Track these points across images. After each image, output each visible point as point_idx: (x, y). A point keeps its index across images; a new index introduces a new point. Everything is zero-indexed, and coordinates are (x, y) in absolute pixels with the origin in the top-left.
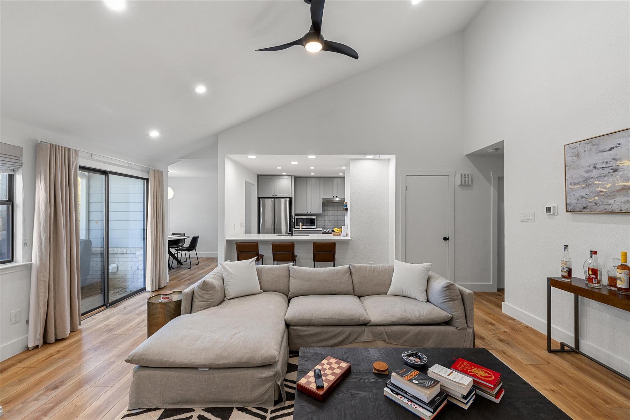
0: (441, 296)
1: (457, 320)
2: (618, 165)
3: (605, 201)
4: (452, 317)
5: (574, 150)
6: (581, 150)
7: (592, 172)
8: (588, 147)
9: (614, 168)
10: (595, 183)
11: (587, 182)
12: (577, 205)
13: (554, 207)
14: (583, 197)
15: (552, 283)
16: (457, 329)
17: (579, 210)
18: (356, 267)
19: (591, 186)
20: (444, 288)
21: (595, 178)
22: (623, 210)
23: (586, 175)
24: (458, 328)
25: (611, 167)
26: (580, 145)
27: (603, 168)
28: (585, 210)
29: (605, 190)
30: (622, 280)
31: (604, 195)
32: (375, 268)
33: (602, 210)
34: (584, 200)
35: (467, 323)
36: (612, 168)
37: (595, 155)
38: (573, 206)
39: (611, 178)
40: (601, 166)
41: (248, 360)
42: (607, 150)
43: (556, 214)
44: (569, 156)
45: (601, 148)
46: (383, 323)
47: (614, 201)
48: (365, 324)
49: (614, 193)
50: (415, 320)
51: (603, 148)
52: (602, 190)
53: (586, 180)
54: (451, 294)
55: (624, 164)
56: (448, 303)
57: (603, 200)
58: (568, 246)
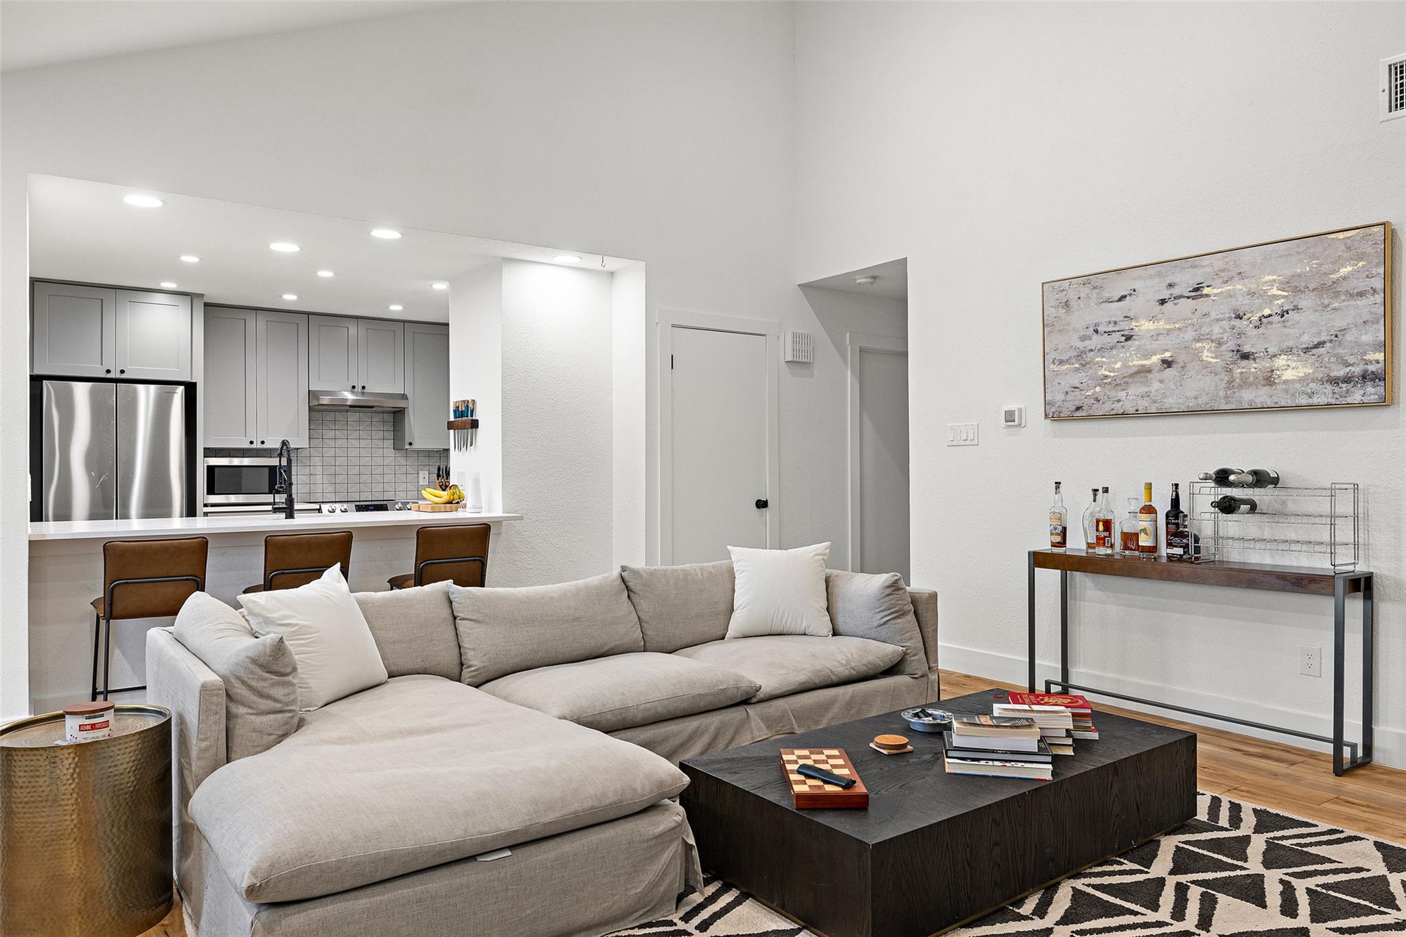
0: (877, 611)
1: (914, 658)
2: (1132, 329)
3: (1113, 394)
4: (905, 654)
5: (1060, 294)
6: (1072, 295)
7: (1091, 339)
8: (1084, 291)
9: (1126, 334)
10: (1097, 360)
11: (1081, 358)
12: (1065, 403)
13: (1020, 410)
14: (1075, 388)
15: (1038, 560)
16: (914, 678)
17: (1069, 413)
18: (641, 576)
19: (1090, 366)
20: (887, 590)
21: (1096, 351)
22: (1140, 409)
23: (1081, 345)
24: (917, 676)
25: (1122, 331)
26: (1071, 286)
27: (1109, 333)
28: (1079, 414)
29: (1112, 374)
30: (1148, 531)
31: (1110, 383)
32: (686, 574)
33: (1106, 412)
34: (1077, 392)
35: (928, 663)
36: (1122, 333)
37: (1096, 306)
38: (1057, 406)
39: (1121, 353)
40: (1105, 330)
41: (620, 797)
42: (1117, 299)
43: (1023, 425)
44: (1052, 307)
45: (1106, 295)
46: (783, 690)
47: (1126, 394)
48: (747, 700)
49: (1126, 379)
50: (843, 672)
51: (1109, 296)
52: (1107, 373)
53: (1080, 355)
54: (901, 600)
55: (1142, 328)
56: (893, 622)
57: (1109, 393)
58: (1060, 483)
